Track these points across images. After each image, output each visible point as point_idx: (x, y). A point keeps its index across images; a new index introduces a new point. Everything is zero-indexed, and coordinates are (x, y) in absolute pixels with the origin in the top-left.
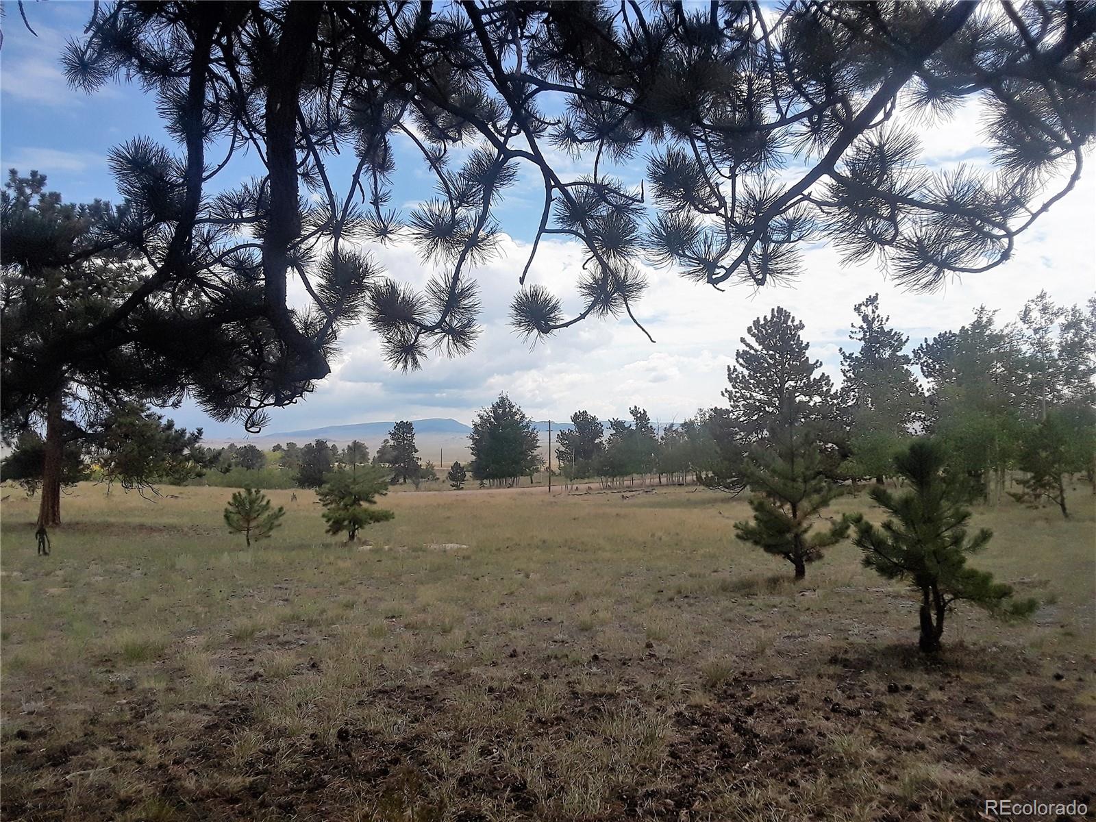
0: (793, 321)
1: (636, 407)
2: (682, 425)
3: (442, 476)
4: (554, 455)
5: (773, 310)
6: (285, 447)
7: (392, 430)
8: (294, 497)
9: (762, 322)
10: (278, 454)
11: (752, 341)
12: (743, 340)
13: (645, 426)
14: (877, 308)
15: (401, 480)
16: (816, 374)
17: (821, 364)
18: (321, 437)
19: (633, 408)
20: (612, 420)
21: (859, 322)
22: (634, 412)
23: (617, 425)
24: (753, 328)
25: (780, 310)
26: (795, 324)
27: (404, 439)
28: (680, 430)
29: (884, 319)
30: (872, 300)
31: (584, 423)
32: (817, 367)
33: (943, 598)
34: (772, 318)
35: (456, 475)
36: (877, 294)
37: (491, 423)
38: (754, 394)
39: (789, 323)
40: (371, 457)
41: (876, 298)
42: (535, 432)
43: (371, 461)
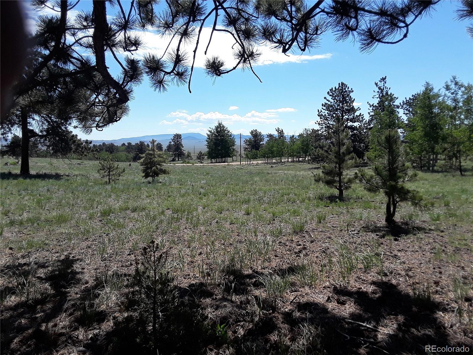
0: (348, 88)
1: (278, 128)
2: (298, 136)
3: (194, 158)
4: (243, 149)
5: (339, 84)
6: (127, 144)
7: (172, 137)
8: (130, 165)
9: (334, 89)
10: (124, 148)
11: (329, 98)
12: (325, 98)
13: (282, 136)
14: (385, 83)
15: (177, 159)
16: (357, 113)
17: (360, 109)
18: (142, 140)
19: (277, 129)
20: (268, 134)
21: (377, 89)
22: (278, 130)
23: (270, 136)
24: (330, 92)
25: (343, 84)
26: (349, 90)
27: (177, 141)
28: (297, 138)
29: (389, 88)
30: (383, 79)
31: (256, 135)
32: (358, 110)
33: (396, 200)
34: (339, 88)
35: (200, 157)
36: (386, 77)
37: (215, 135)
38: (329, 122)
39: (347, 89)
40: (164, 149)
41: (385, 78)
42: (234, 138)
43: (164, 151)
